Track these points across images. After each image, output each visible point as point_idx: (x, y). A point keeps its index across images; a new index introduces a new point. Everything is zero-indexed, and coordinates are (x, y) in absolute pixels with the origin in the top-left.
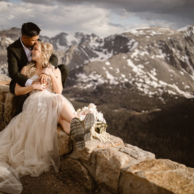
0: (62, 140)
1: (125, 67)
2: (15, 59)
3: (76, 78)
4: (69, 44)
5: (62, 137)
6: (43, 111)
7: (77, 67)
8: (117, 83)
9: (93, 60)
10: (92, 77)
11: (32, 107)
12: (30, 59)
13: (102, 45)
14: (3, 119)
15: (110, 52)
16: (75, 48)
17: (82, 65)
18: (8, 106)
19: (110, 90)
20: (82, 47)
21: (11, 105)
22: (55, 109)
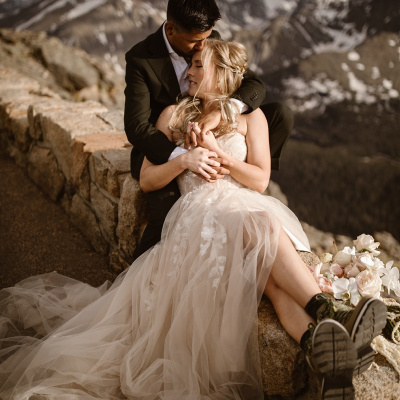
0: (274, 355)
1: (391, 65)
2: (145, 89)
3: (283, 88)
4: (271, 14)
5: (274, 344)
6: (214, 254)
7: (287, 64)
8: (371, 100)
9: (321, 48)
10: (318, 86)
11: (186, 234)
12: (184, 88)
13: (344, 14)
14: (116, 239)
15: (359, 30)
16: (283, 23)
17: (296, 60)
18: (127, 214)
19: (356, 115)
20: (298, 21)
21: (134, 212)
22: (252, 257)
